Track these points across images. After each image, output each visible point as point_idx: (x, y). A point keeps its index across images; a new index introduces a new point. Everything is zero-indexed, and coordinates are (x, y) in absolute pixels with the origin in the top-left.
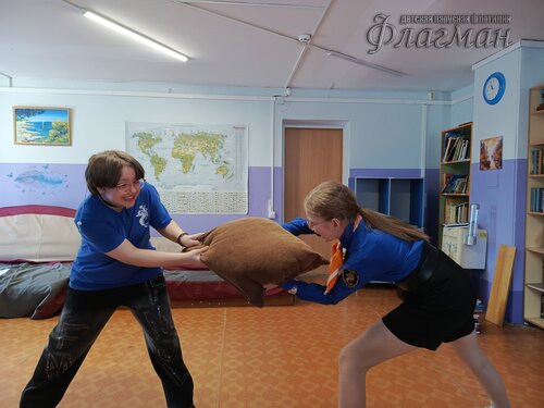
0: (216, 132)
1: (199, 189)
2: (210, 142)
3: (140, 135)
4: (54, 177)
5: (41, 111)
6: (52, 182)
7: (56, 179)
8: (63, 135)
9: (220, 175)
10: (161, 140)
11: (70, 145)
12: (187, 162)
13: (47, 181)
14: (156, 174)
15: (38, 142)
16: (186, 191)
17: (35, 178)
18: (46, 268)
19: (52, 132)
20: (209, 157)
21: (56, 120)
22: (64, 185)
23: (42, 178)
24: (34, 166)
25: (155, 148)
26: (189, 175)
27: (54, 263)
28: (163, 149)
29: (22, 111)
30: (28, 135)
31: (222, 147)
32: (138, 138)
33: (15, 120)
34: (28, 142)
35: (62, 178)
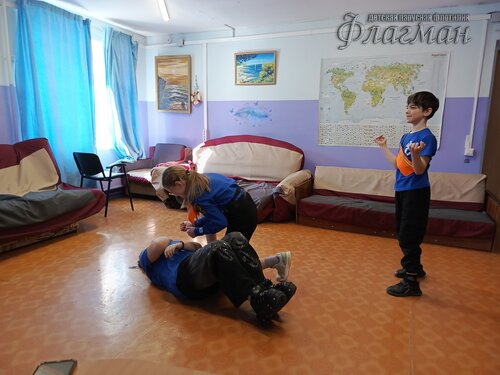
0: (412, 61)
1: (387, 122)
2: (404, 73)
3: (333, 71)
4: (262, 113)
5: (254, 56)
6: (261, 117)
8: (268, 75)
10: (352, 74)
11: (274, 82)
12: (377, 93)
13: (256, 115)
14: (346, 107)
15: (251, 83)
16: (372, 124)
17: (248, 113)
18: (255, 185)
19: (262, 73)
20: (400, 88)
21: (265, 62)
22: (268, 119)
23: (253, 113)
24: (247, 103)
25: (347, 82)
26: (376, 109)
27: (261, 182)
29: (241, 57)
30: (244, 78)
31: (416, 77)
32: (331, 74)
33: (236, 65)
34: (244, 83)
35: (268, 113)
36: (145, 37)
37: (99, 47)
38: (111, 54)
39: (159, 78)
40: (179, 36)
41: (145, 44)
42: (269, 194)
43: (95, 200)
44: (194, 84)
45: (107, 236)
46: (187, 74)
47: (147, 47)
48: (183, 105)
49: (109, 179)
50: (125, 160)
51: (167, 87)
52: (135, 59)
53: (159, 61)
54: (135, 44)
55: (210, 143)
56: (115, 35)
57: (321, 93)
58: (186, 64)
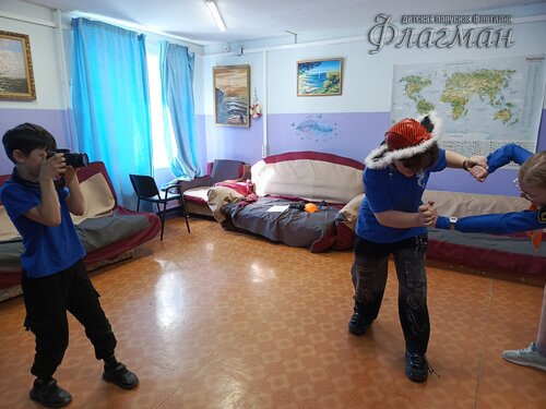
0: (502, 67)
1: (470, 137)
2: (491, 80)
3: (408, 79)
4: (326, 126)
5: (318, 63)
6: (325, 131)
7: (327, 128)
8: (334, 84)
9: (500, 121)
10: (430, 82)
11: (339, 92)
12: (458, 105)
13: (320, 129)
16: (453, 139)
17: (311, 126)
19: (326, 83)
20: (487, 98)
21: (330, 71)
22: (333, 133)
23: (317, 127)
24: (310, 116)
25: (422, 92)
26: (459, 122)
28: (433, 92)
29: (304, 66)
30: (306, 88)
31: (506, 86)
32: (405, 83)
33: (299, 74)
34: (307, 94)
35: (332, 126)
36: (202, 46)
37: (154, 61)
38: (167, 68)
39: (217, 90)
40: (238, 44)
41: (203, 54)
42: (331, 221)
43: (150, 225)
44: (253, 96)
45: (162, 262)
46: (246, 85)
47: (205, 57)
48: (242, 118)
49: (165, 201)
50: (182, 178)
51: (225, 99)
52: (191, 71)
53: (217, 71)
54: (191, 55)
55: (270, 160)
56: (171, 49)
57: (394, 104)
58: (245, 74)
